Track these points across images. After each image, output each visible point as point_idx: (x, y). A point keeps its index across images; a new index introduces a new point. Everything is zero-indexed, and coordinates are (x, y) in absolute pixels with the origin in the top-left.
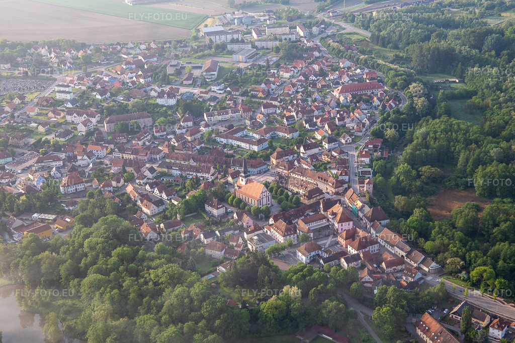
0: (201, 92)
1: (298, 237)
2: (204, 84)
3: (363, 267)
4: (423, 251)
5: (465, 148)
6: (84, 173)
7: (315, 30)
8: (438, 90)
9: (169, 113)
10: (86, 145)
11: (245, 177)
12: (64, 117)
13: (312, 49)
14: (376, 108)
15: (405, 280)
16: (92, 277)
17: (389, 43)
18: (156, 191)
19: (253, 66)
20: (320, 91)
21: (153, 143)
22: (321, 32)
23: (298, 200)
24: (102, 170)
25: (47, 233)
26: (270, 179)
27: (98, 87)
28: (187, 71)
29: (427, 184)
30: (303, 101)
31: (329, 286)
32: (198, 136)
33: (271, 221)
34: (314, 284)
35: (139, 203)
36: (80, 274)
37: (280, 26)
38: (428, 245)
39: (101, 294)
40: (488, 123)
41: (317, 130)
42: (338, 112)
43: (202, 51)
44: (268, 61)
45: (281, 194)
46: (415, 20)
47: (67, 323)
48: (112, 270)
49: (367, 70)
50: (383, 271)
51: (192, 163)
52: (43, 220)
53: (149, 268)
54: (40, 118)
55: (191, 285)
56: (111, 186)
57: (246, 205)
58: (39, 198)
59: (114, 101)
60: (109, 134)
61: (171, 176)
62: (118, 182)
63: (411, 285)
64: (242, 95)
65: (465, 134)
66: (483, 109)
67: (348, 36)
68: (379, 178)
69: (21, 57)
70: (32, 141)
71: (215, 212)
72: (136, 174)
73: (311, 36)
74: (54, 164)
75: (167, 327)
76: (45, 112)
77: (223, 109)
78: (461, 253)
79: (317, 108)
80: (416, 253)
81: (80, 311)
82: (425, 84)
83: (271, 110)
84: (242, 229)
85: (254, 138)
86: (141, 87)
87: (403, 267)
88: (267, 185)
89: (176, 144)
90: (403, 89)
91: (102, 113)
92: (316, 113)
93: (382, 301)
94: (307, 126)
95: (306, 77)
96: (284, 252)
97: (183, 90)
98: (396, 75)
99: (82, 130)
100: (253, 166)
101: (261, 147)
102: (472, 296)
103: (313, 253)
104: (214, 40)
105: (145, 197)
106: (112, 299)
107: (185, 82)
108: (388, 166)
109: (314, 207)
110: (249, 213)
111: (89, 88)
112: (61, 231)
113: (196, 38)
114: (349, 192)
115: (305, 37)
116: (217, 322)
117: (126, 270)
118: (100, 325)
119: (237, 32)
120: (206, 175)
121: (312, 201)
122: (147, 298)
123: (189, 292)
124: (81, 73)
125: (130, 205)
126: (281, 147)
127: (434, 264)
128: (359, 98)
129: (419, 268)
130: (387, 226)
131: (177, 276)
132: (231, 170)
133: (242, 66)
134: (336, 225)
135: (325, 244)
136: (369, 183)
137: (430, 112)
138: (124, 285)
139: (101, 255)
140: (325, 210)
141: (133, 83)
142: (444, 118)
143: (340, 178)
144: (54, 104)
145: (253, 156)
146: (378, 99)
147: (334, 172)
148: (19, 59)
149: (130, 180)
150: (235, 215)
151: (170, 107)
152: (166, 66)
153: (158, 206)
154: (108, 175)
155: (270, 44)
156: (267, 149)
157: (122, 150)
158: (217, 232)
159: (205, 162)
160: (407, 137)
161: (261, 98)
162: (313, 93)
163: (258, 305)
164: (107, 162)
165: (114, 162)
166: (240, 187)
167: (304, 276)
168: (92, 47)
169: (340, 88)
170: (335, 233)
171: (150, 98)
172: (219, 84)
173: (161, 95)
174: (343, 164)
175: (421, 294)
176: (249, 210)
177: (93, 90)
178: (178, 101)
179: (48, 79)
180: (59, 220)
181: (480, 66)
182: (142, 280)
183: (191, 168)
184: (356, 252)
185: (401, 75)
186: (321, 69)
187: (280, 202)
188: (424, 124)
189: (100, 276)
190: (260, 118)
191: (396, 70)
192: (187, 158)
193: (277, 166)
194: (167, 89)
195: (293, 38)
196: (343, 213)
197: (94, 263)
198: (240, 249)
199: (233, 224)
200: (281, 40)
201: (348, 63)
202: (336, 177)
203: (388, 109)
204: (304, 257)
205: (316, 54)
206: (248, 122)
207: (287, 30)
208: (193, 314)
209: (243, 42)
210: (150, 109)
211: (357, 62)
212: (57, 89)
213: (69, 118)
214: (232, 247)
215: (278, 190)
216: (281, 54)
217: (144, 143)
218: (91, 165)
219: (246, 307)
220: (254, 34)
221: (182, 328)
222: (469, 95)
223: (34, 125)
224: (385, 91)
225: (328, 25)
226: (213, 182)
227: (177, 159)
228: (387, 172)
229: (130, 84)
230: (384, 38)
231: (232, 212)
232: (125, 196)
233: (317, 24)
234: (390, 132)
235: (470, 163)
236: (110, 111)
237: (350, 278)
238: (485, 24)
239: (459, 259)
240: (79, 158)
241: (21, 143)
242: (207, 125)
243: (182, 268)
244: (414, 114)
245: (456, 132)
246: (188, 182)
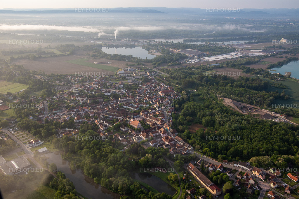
0: (118, 91)
1: (150, 138)
2: (119, 89)
3: (170, 148)
4: (188, 143)
5: (199, 111)
6: (82, 116)
7: (152, 73)
8: (190, 93)
9: (108, 97)
10: (83, 107)
11: (133, 119)
12: (76, 98)
13: (152, 79)
14: (172, 98)
15: (183, 152)
16: (85, 150)
17: (175, 78)
18: (105, 122)
19: (134, 84)
20: (155, 92)
21: (103, 107)
22: (154, 74)
23: (149, 126)
24: (87, 115)
25: (70, 135)
26: (141, 119)
27: (86, 89)
28: (114, 84)
29: (188, 122)
30: (150, 95)
31: (160, 154)
32: (117, 105)
33: (141, 133)
34: (156, 153)
35: (99, 126)
36: (82, 149)
37: (142, 72)
38: (190, 141)
39: (88, 156)
40: (205, 104)
41: (155, 104)
42: (161, 99)
43: (118, 79)
44: (139, 82)
45: (144, 124)
46: (182, 72)
47: (77, 164)
48: (92, 148)
49: (169, 86)
50: (177, 149)
51: (116, 113)
52: (69, 131)
53: (103, 147)
54: (68, 98)
55: (117, 153)
56: (90, 120)
57: (133, 127)
58: (68, 124)
59: (91, 93)
60: (89, 104)
61: (109, 117)
62: (93, 119)
63: (185, 154)
64: (131, 93)
65: (199, 107)
66: (203, 99)
67: (162, 76)
68: (174, 120)
69: (63, 79)
70: (66, 105)
71: (124, 130)
72: (98, 117)
73: (151, 75)
74: (72, 113)
75: (109, 167)
76: (69, 96)
77: (125, 97)
78: (200, 144)
79: (154, 97)
80: (186, 144)
81: (81, 161)
82: (186, 91)
83: (140, 98)
84: (132, 135)
85: (135, 106)
86: (100, 89)
87: (183, 148)
88: (140, 121)
89: (111, 108)
90: (180, 92)
91: (87, 97)
92: (154, 99)
93: (177, 159)
94: (151, 103)
95: (151, 88)
96: (145, 143)
97: (112, 90)
98: (178, 88)
99: (81, 102)
100: (135, 115)
101: (137, 109)
102: (203, 157)
103: (155, 144)
104: (122, 75)
105: (101, 124)
106: (91, 157)
107: (113, 88)
108: (177, 116)
109: (155, 129)
110: (134, 130)
111: (83, 89)
112: (74, 134)
113: (116, 75)
114: (165, 124)
115: (150, 75)
116: (125, 165)
117: (96, 148)
118: (88, 165)
119: (129, 73)
120: (120, 118)
121: (154, 127)
122: (103, 157)
123: (116, 156)
124: (81, 84)
125: (96, 127)
126: (143, 109)
127: (192, 147)
128: (167, 94)
129: (187, 149)
130: (177, 135)
131: (112, 150)
132: (128, 116)
133: (131, 83)
134: (162, 134)
135: (158, 141)
136: (171, 122)
137: (188, 100)
138: (95, 153)
139: (88, 143)
140: (158, 130)
141: (97, 88)
142: (193, 102)
143: (162, 120)
144: (72, 94)
145: (135, 112)
146: (173, 95)
147: (160, 118)
148: (62, 80)
149: (96, 118)
150: (130, 131)
151: (108, 96)
152: (107, 83)
153: (105, 127)
154: (89, 117)
155: (139, 77)
156: (139, 110)
157: (94, 109)
158: (124, 136)
159: (120, 113)
160: (182, 107)
161: (137, 94)
162: (153, 93)
163: (138, 160)
164: (89, 112)
165: (91, 113)
166: (131, 122)
167: (152, 151)
168: (84, 77)
169: (161, 91)
170: (161, 137)
171: (102, 93)
172: (124, 89)
173: (106, 92)
174: (163, 115)
175: (188, 157)
176: (134, 129)
177: (85, 90)
178: (111, 94)
179: (71, 86)
180: (74, 131)
181: (202, 87)
182: (101, 151)
183: (116, 115)
184: (168, 143)
185: (179, 88)
186: (155, 86)
187: (144, 127)
188: (187, 103)
189: (88, 150)
190: (137, 100)
191: (178, 87)
192: (114, 112)
193: (142, 115)
194: (108, 90)
195: (146, 75)
196: (164, 131)
197: (86, 145)
198: (131, 142)
199: (129, 134)
200: (142, 76)
201: (163, 84)
202: (161, 119)
203: (176, 98)
204: (152, 145)
205: (153, 81)
206: (133, 101)
207: (144, 73)
208: (118, 163)
209: (131, 76)
210: (103, 96)
211: (166, 84)
212: (73, 89)
213: (77, 98)
214: (129, 141)
215: (143, 122)
216: (143, 80)
217: (101, 107)
218: (84, 114)
219: (134, 161)
220: (134, 74)
221: (114, 167)
222: (199, 95)
223: (66, 100)
224: (175, 93)
225: (156, 72)
226: (122, 120)
227: (111, 112)
228: (176, 118)
229: (96, 88)
230: (173, 77)
231: (129, 130)
232: (95, 124)
233: (153, 72)
234: (177, 106)
235: (201, 116)
236: (90, 97)
237: (167, 151)
238: (202, 74)
239: (199, 146)
240: (80, 111)
241: (62, 106)
242: (120, 102)
243: (114, 148)
244: (184, 100)
245: (197, 106)
246: (115, 120)
